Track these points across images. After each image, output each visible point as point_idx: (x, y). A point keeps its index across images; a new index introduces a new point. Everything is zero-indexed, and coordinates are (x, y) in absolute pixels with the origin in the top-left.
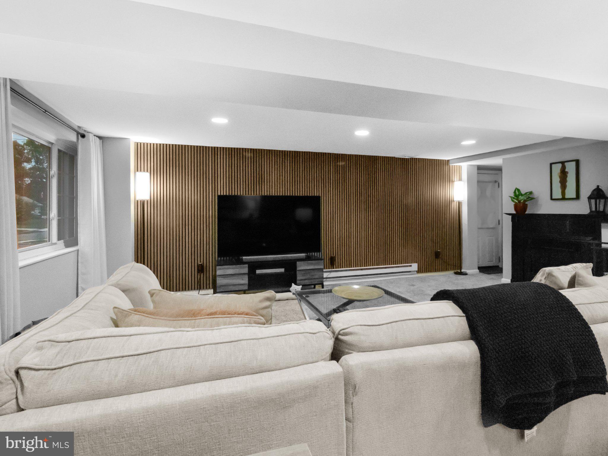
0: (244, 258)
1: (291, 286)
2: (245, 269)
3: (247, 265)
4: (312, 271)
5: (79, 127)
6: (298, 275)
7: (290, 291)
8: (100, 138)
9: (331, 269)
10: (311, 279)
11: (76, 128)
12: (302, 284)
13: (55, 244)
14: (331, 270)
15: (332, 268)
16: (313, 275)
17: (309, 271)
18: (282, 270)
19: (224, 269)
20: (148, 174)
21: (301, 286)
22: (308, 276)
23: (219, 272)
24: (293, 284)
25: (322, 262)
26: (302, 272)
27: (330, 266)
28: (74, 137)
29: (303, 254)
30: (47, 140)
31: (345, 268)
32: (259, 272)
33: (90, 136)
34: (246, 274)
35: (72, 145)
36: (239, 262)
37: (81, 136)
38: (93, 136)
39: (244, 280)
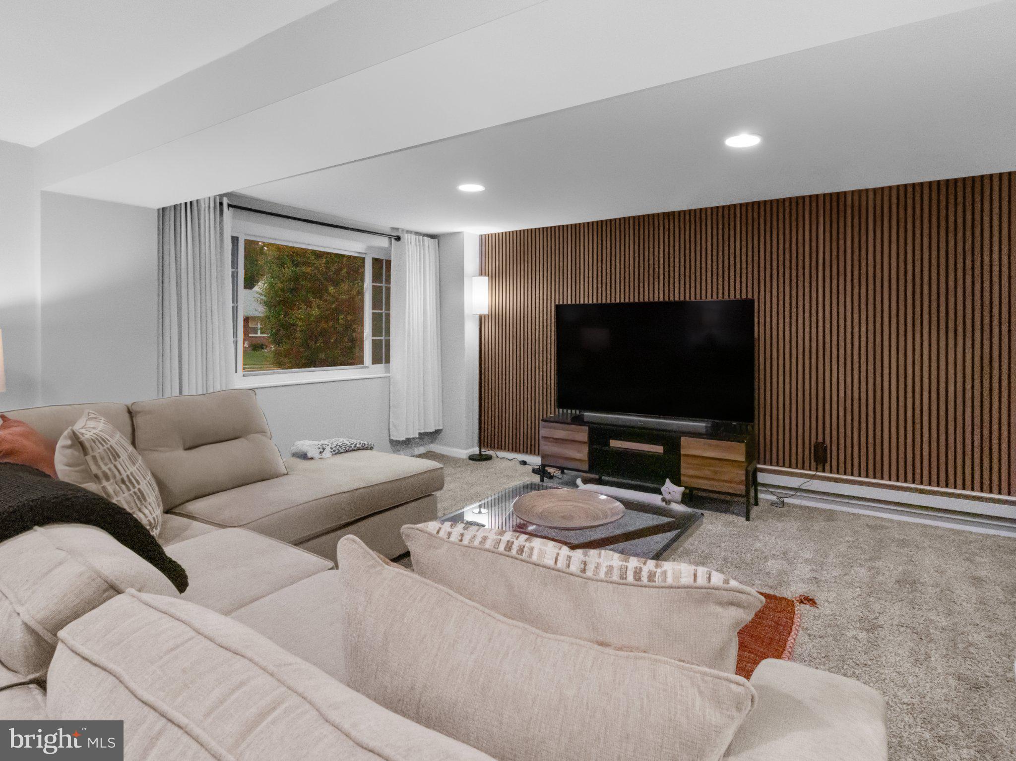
0: (586, 414)
1: (663, 483)
2: (583, 434)
3: (586, 428)
4: (717, 462)
5: (393, 229)
6: (683, 465)
7: (661, 493)
8: (432, 236)
9: (817, 470)
10: (713, 479)
11: (389, 232)
12: (686, 485)
13: (367, 367)
14: (813, 473)
15: (820, 468)
16: (716, 472)
17: (712, 461)
18: (659, 449)
19: (550, 428)
20: (487, 278)
21: (682, 489)
22: (707, 472)
23: (543, 432)
24: (668, 480)
25: (742, 447)
26: (690, 460)
27: (813, 464)
28: (383, 242)
29: (704, 424)
30: (354, 250)
31: (860, 476)
32: (615, 444)
33: (406, 237)
34: (585, 443)
35: (388, 251)
36: (578, 421)
37: (396, 239)
38: (413, 236)
39: (581, 454)
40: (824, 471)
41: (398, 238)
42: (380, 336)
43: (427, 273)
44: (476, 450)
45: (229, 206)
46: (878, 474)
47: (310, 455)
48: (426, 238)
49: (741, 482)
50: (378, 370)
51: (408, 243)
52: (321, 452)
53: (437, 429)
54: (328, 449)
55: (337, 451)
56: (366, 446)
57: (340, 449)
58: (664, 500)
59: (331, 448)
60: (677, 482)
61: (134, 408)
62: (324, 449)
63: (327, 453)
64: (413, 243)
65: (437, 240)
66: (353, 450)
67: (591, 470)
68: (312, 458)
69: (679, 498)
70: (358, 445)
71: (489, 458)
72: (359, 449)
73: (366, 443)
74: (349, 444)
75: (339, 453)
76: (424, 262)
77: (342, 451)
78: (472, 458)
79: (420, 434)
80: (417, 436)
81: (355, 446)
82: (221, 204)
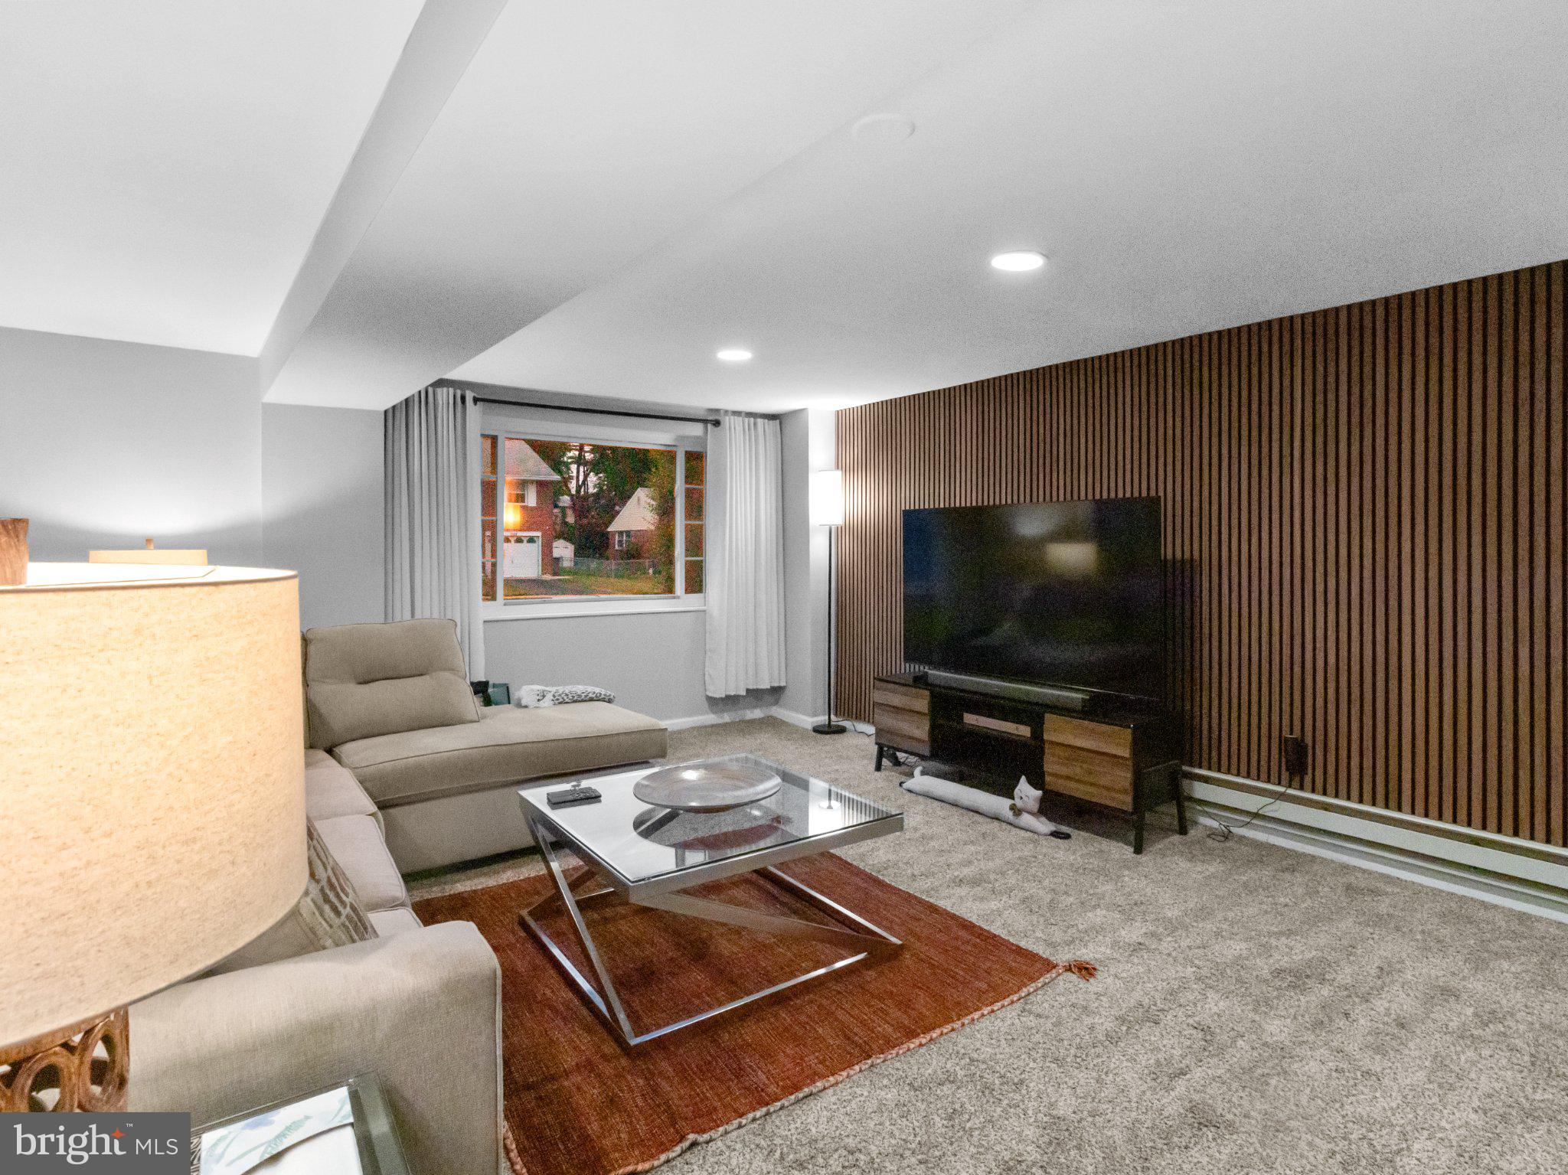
0: (933, 672)
1: (1016, 783)
2: (922, 703)
3: (928, 693)
5: (711, 410)
6: (1048, 757)
7: (1011, 797)
8: (772, 417)
9: (1290, 785)
10: (1087, 783)
11: (703, 415)
12: (1048, 787)
14: (1281, 789)
15: (1296, 783)
16: (1092, 773)
17: (1086, 755)
18: (1024, 731)
20: (843, 472)
21: (1039, 793)
22: (1077, 770)
23: (878, 696)
24: (1023, 779)
25: (1127, 734)
26: (1058, 751)
27: (1285, 775)
28: (696, 430)
29: (1080, 696)
30: (660, 443)
31: (1361, 801)
32: (970, 719)
33: (727, 421)
34: (925, 714)
35: (703, 440)
36: (920, 681)
37: (714, 425)
38: (739, 420)
39: (920, 730)
40: (1302, 788)
41: (717, 423)
42: (697, 555)
43: (762, 466)
44: (822, 719)
45: (476, 400)
46: (1393, 802)
47: (524, 703)
48: (760, 421)
49: (1125, 791)
50: (693, 601)
51: (730, 428)
52: (539, 700)
53: (776, 685)
54: (549, 696)
55: (561, 700)
56: (603, 696)
57: (565, 698)
58: (1013, 808)
59: (554, 696)
60: (1037, 782)
61: (309, 636)
62: (544, 696)
63: (547, 702)
64: (739, 428)
65: (778, 421)
66: (583, 701)
67: (934, 755)
68: (526, 707)
69: (1035, 807)
70: (590, 695)
71: (841, 730)
72: (591, 700)
73: (603, 693)
74: (579, 693)
75: (563, 703)
76: (757, 453)
77: (567, 700)
78: (818, 730)
79: (748, 690)
80: (744, 693)
81: (586, 696)
82: (463, 398)
